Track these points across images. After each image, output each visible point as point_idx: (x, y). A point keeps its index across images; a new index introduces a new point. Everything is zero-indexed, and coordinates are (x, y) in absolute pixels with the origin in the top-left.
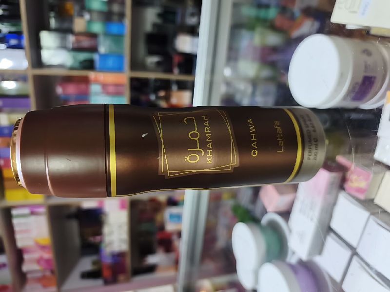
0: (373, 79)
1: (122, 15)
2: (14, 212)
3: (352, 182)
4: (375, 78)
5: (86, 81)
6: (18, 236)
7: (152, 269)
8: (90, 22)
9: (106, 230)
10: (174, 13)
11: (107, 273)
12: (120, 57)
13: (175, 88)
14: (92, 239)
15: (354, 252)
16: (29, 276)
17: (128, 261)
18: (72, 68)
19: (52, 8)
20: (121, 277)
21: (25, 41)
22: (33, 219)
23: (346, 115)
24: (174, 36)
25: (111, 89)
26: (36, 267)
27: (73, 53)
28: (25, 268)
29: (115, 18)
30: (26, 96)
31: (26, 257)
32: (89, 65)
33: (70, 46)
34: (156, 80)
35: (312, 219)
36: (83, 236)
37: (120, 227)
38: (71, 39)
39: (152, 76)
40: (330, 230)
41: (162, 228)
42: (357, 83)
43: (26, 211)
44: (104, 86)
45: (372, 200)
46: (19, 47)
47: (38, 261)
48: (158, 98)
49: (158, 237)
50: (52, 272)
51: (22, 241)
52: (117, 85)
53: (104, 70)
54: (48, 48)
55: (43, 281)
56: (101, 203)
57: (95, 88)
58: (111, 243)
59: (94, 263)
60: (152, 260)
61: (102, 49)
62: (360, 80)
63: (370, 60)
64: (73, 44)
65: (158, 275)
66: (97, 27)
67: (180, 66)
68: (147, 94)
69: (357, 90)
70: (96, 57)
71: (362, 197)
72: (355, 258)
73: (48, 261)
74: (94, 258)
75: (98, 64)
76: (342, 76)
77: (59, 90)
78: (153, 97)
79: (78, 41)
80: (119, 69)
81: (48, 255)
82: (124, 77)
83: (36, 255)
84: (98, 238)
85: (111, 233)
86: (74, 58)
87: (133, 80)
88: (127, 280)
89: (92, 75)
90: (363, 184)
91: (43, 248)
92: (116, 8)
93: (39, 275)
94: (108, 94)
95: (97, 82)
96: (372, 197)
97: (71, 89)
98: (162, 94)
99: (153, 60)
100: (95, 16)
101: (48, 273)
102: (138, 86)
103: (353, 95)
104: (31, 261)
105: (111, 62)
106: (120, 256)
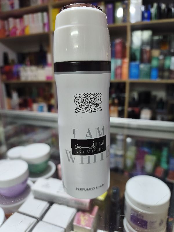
0: (145, 227)
1: (162, 77)
2: (45, 14)
3: (83, 216)
4: (146, 228)
5: (123, 56)
6: (30, 16)
7: (9, 95)
8: (158, 59)
9: (34, 68)
10: (163, 108)
11: (7, 68)
12: (138, 76)
13: (120, 108)
14: (28, 59)
15: (40, 219)
16: (6, 22)
17: (14, 81)
18: (131, 48)
19: (165, 37)
20: (4, 77)
21: (146, 22)
22: (41, 24)
23: (119, 211)
24: (150, 108)
25: (119, 71)
26: (11, 26)
27: (139, 49)
28: (11, 20)
29: (161, 74)
30: (114, 21)
31: (18, 21)
32: (133, 59)
33: (144, 48)
34: (124, 98)
35: (58, 192)
36: (29, 54)
37: (36, 76)
38: (148, 48)
39: (127, 95)
40: (51, 203)
41: (35, 101)
42: (143, 217)
43: (46, 21)
44: (121, 67)
45: (72, 230)
46: (143, 18)
47: (15, 28)
48: (114, 99)
49: (29, 99)
50: (8, 36)
51: (27, 18)
52: (121, 74)
54: (142, 35)
55: (3, 30)
56: (50, 65)
57: (119, 62)
58: (25, 71)
59: (13, 61)
60: (15, 95)
61: (142, 66)
62: (145, 219)
63: (157, 224)
65: (6, 99)
66: (155, 63)
67: (133, 112)
68: (115, 92)
69: (139, 217)
70: (137, 63)
71: (75, 223)
72: (35, 220)
73: (15, 33)
74: (16, 61)
75: (134, 64)
76: (148, 207)
77: (118, 41)
78: (114, 95)
79: (146, 52)
80: (130, 76)
81: (18, 33)
82: (125, 78)
83: (19, 27)
84: (29, 63)
85: (32, 71)
86: (137, 50)
87: (124, 84)
88: (3, 81)
89: (127, 60)
90: (83, 223)
91: (23, 30)
92: (166, 74)
93: (6, 28)
94: (116, 69)
95: (123, 63)
96: (75, 230)
97: (118, 48)
98: (116, 101)
99: (136, 95)
100: (162, 62)
101: (7, 33)
102: (120, 87)
103: (135, 215)
104: (15, 23)
105: (134, 71)
106: (18, 76)
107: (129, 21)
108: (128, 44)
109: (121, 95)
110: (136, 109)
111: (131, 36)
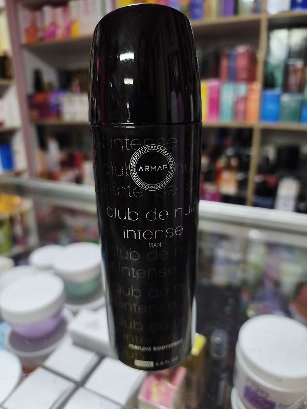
3: (158, 385)
5: (251, 78)
7: (43, 146)
11: (40, 98)
12: (277, 117)
13: (240, 176)
14: (75, 83)
15: (80, 384)
16: (38, 14)
17: (51, 121)
18: (266, 63)
20: (35, 113)
21: (299, 12)
23: (225, 376)
24: (298, 178)
25: (241, 107)
26: (48, 21)
27: (282, 65)
28: (47, 10)
30: (236, 11)
31: (59, 11)
32: (269, 83)
33: (291, 62)
34: (248, 157)
36: (79, 72)
38: (299, 64)
39: (254, 152)
40: (102, 357)
41: (87, 158)
42: (267, 395)
44: (245, 99)
46: (294, 4)
47: (54, 25)
48: (229, 158)
49: (77, 153)
50: (42, 39)
51: (76, 6)
52: (245, 113)
53: (263, 99)
54: (289, 37)
55: (33, 29)
57: (242, 89)
58: (71, 103)
59: (50, 85)
60: (53, 147)
61: (286, 98)
62: (271, 398)
64: (293, 65)
65: (37, 153)
67: (264, 183)
68: (233, 145)
69: (260, 394)
70: (277, 91)
71: (141, 397)
72: (72, 385)
73: (53, 34)
74: (56, 85)
75: (270, 93)
76: (278, 380)
77: (241, 49)
78: (230, 152)
79: (296, 71)
80: (263, 116)
81: (60, 34)
82: (253, 120)
83: (61, 22)
84: (78, 89)
85: (82, 103)
86: (277, 67)
87: (250, 131)
88: (32, 120)
89: (257, 86)
90: (155, 399)
91: (68, 29)
93: (39, 25)
94: (236, 103)
95: (250, 91)
97: (242, 63)
98: (234, 162)
99: (271, 153)
101: (40, 34)
102: (243, 136)
103: (254, 389)
104: (54, 16)
105: (271, 107)
106: (57, 111)
107: (266, 11)
108: (261, 55)
109: (244, 152)
110: (271, 179)
111: (269, 38)
